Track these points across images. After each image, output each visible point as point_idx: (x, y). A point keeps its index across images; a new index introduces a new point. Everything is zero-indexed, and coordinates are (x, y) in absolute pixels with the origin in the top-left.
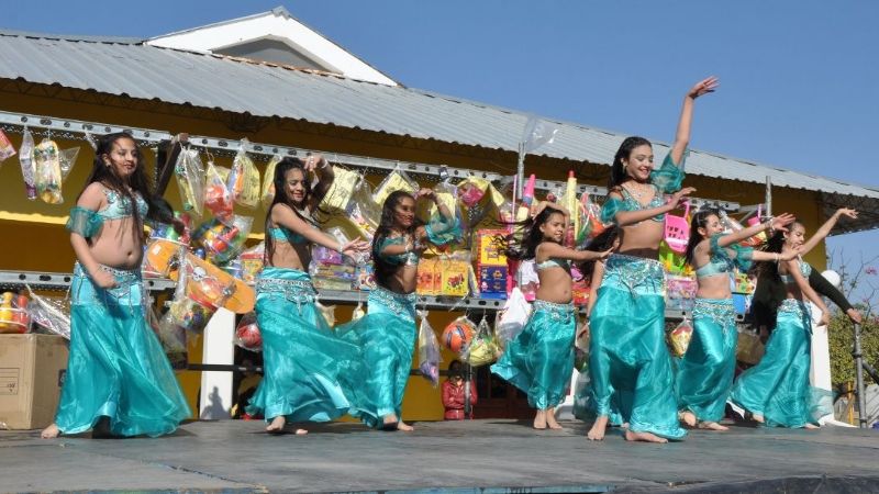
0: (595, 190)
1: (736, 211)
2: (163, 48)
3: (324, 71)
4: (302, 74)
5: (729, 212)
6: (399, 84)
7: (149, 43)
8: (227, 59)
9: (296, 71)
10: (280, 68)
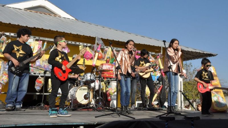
0: (117, 49)
1: (154, 54)
2: (10, 7)
3: (55, 15)
4: (49, 15)
5: (152, 55)
6: (76, 19)
7: (6, 6)
8: (28, 11)
9: (48, 15)
10: (43, 14)
